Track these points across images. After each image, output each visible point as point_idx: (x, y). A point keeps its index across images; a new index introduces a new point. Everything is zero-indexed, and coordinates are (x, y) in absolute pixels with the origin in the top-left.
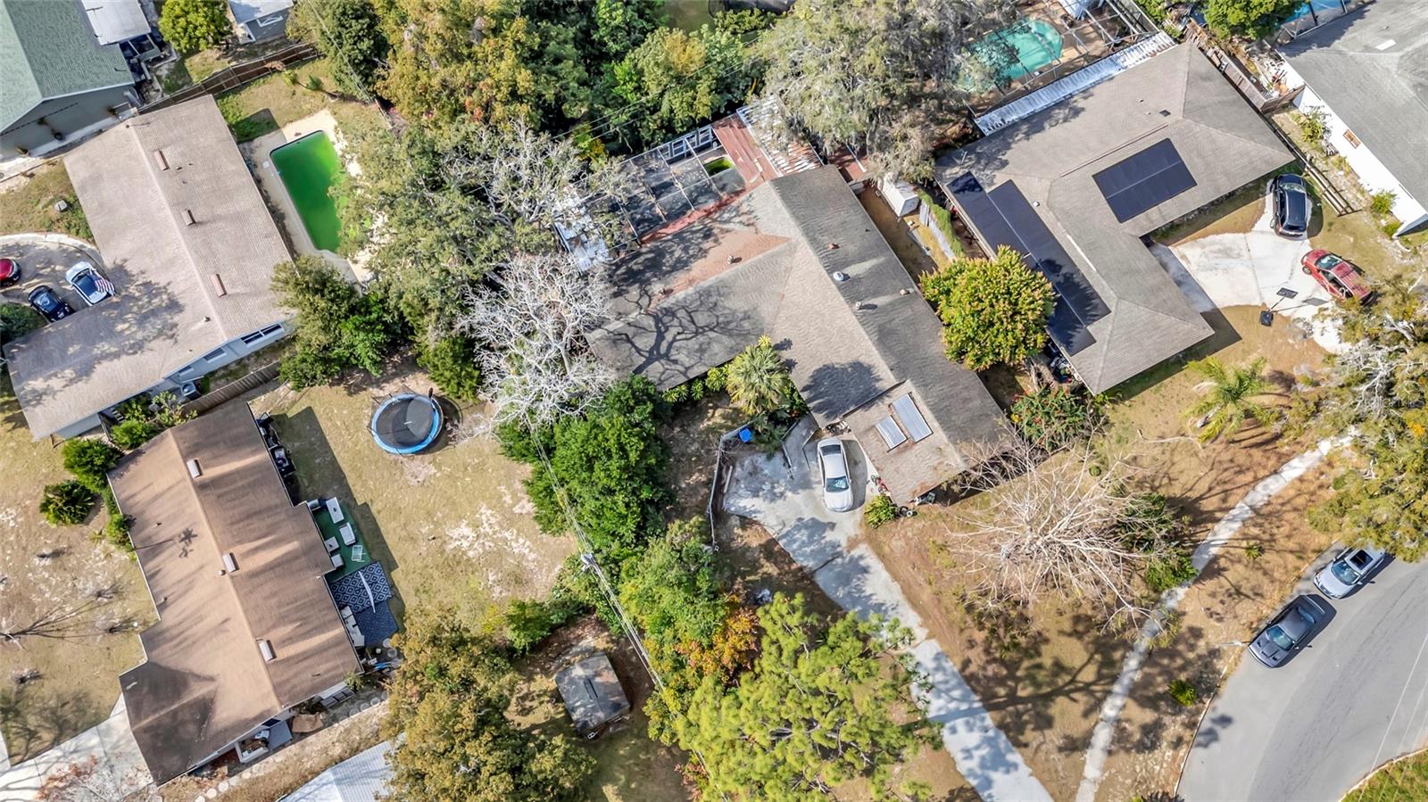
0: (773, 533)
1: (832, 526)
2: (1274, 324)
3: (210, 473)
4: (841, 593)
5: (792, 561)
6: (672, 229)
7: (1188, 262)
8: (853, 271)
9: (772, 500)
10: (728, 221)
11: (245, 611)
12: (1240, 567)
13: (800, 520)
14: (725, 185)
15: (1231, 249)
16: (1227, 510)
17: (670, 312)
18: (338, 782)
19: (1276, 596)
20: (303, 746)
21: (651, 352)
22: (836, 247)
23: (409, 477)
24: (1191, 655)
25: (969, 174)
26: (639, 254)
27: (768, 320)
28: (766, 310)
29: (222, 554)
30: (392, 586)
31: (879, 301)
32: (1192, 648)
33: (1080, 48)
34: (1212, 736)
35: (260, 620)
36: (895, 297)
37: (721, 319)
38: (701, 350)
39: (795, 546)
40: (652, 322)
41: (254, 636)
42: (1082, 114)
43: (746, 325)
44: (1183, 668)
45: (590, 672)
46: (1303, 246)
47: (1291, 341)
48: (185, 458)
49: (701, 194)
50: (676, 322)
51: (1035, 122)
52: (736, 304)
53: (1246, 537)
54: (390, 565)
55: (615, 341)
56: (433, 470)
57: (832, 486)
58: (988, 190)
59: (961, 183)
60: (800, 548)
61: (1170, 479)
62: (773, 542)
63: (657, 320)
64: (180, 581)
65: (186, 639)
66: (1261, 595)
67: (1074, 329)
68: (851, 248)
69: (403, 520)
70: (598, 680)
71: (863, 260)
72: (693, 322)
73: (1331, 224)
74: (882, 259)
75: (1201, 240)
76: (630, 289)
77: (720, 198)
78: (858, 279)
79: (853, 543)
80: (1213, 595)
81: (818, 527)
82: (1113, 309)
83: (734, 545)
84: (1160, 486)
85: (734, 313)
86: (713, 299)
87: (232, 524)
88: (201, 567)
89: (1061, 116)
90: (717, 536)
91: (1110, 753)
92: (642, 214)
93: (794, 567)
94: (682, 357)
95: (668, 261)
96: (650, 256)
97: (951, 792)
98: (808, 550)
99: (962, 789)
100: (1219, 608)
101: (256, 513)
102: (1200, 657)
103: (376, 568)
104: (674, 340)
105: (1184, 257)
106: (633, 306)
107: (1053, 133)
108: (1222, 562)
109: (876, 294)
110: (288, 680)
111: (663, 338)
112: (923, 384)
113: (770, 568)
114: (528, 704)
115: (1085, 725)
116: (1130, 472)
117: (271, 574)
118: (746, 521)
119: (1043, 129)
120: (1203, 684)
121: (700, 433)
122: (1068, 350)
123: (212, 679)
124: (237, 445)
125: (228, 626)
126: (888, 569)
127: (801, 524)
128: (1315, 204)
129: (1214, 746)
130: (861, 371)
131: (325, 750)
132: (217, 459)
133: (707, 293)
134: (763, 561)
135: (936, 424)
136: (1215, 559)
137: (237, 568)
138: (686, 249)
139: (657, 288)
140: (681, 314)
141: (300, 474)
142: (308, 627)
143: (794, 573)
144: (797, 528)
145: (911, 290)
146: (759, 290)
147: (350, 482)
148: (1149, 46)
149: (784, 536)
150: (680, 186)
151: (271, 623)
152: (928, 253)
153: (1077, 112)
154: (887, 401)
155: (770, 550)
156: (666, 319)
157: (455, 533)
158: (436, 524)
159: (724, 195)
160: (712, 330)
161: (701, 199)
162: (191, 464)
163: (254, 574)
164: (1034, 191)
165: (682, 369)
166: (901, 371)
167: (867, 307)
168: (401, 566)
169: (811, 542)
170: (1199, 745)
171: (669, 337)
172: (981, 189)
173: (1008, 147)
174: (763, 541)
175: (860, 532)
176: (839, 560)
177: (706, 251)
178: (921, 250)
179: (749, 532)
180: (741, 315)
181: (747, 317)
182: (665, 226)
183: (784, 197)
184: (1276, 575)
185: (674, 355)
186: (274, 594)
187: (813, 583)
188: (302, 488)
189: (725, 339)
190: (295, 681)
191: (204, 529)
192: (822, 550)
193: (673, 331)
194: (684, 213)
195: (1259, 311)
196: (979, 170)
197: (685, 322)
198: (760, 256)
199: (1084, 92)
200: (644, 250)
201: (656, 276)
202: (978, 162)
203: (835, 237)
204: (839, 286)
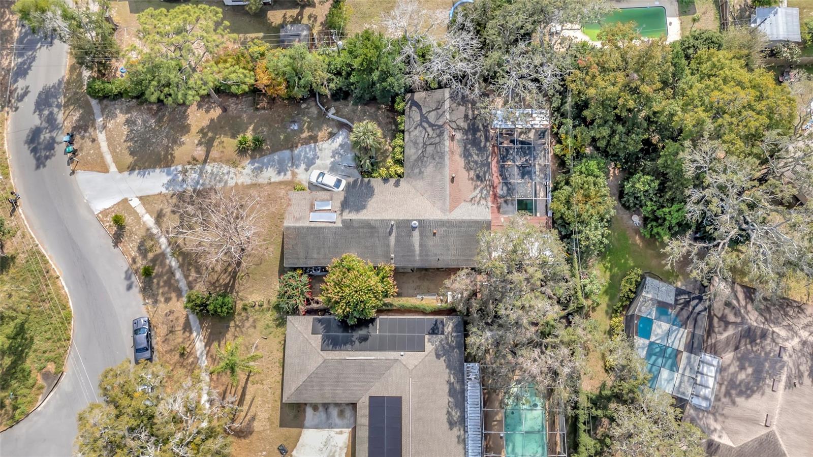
0: (320, 144)
1: (307, 170)
2: (277, 451)
4: (276, 157)
5: (302, 144)
6: (494, 164)
8: (416, 234)
9: (333, 152)
10: (481, 191)
12: (180, 340)
13: (318, 158)
14: (508, 204)
16: (207, 354)
17: (441, 134)
19: (161, 349)
21: (426, 118)
22: (435, 234)
24: (161, 291)
25: (443, 333)
26: (487, 139)
27: (414, 183)
28: (420, 184)
31: (392, 238)
32: (163, 294)
34: (128, 278)
36: (392, 251)
37: (425, 159)
38: (415, 143)
39: (308, 149)
40: (440, 123)
42: (447, 426)
43: (417, 171)
44: (158, 284)
45: (302, 38)
47: (264, 453)
49: (509, 189)
50: (435, 135)
51: (458, 396)
52: (429, 170)
53: (190, 354)
55: (439, 102)
57: (322, 174)
58: (427, 337)
59: (440, 326)
60: (306, 151)
61: (236, 337)
62: (316, 141)
63: (440, 127)
66: (163, 342)
67: (325, 328)
68: (430, 243)
70: (297, 40)
71: (421, 245)
72: (431, 144)
74: (417, 257)
76: (466, 124)
77: (500, 198)
78: (410, 235)
79: (294, 174)
80: (177, 319)
81: (310, 163)
82: (322, 353)
83: (325, 125)
84: (236, 330)
85: (426, 167)
86: (437, 159)
89: (453, 413)
90: (333, 120)
91: (148, 229)
92: (512, 154)
93: (299, 145)
94: (416, 132)
95: (473, 151)
96: (482, 144)
97: (174, 157)
98: (303, 154)
99: (173, 162)
100: (171, 318)
102: (158, 294)
104: (426, 131)
106: (454, 119)
107: (444, 399)
108: (187, 334)
109: (397, 240)
111: (430, 126)
112: (336, 232)
113: (306, 134)
114: (312, 19)
115: (164, 227)
116: (251, 320)
118: (332, 135)
119: (450, 395)
120: (148, 290)
122: (318, 319)
126: (274, 183)
127: (316, 157)
129: (123, 276)
130: (360, 208)
133: (442, 157)
134: (310, 133)
135: (313, 225)
136: (191, 333)
138: (476, 162)
139: (459, 136)
140: (437, 140)
143: (297, 144)
144: (315, 155)
145: (393, 262)
146: (431, 184)
149: (315, 147)
150: (519, 181)
153: (451, 424)
155: (314, 139)
156: (438, 131)
159: (501, 200)
160: (422, 152)
161: (505, 188)
164: (411, 359)
165: (411, 130)
166: (347, 224)
167: (391, 230)
169: (305, 157)
170: (128, 269)
171: (429, 130)
172: (429, 334)
173: (448, 366)
174: (319, 138)
175: (297, 180)
176: (290, 165)
177: (468, 170)
179: (326, 134)
180: (423, 170)
181: (421, 172)
182: (498, 162)
184: (168, 356)
185: (419, 129)
187: (288, 149)
189: (414, 158)
192: (299, 159)
193: (431, 132)
194: (501, 175)
195: (289, 449)
196: (442, 340)
197: (432, 140)
198: (448, 192)
199: (464, 440)
200: (488, 144)
201: (467, 139)
202: (448, 343)
203: (441, 238)
204: (409, 221)
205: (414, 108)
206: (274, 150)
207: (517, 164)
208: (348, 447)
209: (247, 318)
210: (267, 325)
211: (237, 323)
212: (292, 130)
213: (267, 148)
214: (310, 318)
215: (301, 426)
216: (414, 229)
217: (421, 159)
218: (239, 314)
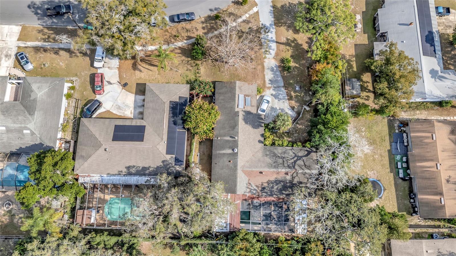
0: (287, 101)
1: (272, 95)
2: (125, 82)
3: (437, 198)
4: (279, 79)
5: (287, 92)
6: (273, 199)
7: (131, 111)
8: (230, 151)
9: (283, 109)
10: (255, 190)
11: (437, 150)
12: (183, 35)
13: (279, 101)
14: (247, 205)
15: (117, 108)
16: (175, 48)
17: (289, 167)
18: (425, 94)
19: (179, 26)
20: (426, 117)
21: (300, 159)
22: (230, 161)
23: (376, 174)
24: (208, 25)
25: (175, 165)
26: (287, 195)
27: (261, 151)
28: (260, 155)
29: (440, 170)
30: (391, 145)
31: (228, 138)
32: (207, 26)
33: (102, 198)
34: (216, 9)
35: (433, 146)
36: (222, 138)
37: (275, 158)
38: (285, 153)
40: (296, 167)
41: (436, 142)
42: (128, 166)
43: (268, 153)
44: (212, 23)
45: (352, 91)
46: (98, 97)
47: (125, 76)
48: (444, 206)
49: (257, 206)
50: (289, 164)
51: (142, 172)
52: (268, 160)
53: (176, 40)
54: (389, 151)
55: (310, 167)
56: (368, 172)
57: (268, 102)
58: (174, 156)
59: (179, 163)
60: (283, 94)
61: (183, 61)
63: (294, 167)
64: (452, 170)
65: (454, 153)
66: (183, 27)
67: (182, 103)
68: (226, 159)
69: (382, 162)
70: (350, 88)
71: (224, 154)
72: (283, 161)
73: (85, 100)
74: (218, 152)
75: (122, 115)
76: (296, 182)
77: (252, 201)
78: (230, 148)
79: (269, 88)
80: (194, 33)
81: (276, 96)
82: (169, 101)
83: (299, 104)
84: (186, 61)
85: (270, 158)
86: (274, 164)
87: (434, 178)
88: (446, 170)
89: (134, 169)
90: (302, 109)
91: (240, 17)
92: (278, 210)
93: (287, 91)
94: (291, 153)
95: (280, 186)
96: (284, 192)
97: (280, 27)
98: (281, 93)
99: (277, 26)
100: (194, 30)
101: (426, 179)
102: (206, 23)
103: (393, 153)
104: (291, 159)
105: (131, 113)
106: (299, 175)
107: (141, 164)
108: (186, 38)
109: (227, 141)
110: (430, 127)
111: (294, 161)
112: (233, 108)
113: (293, 94)
114: (366, 98)
115: (242, 24)
116: (191, 68)
117: (427, 158)
118: (293, 108)
119: (143, 168)
120: (209, 18)
121: (292, 138)
122: (187, 100)
123: (449, 139)
124: (427, 204)
125: (443, 150)
126: (265, 78)
127: (279, 99)
128: (84, 108)
129: (217, 7)
130: (246, 121)
131: (421, 114)
132: (435, 201)
133: (275, 167)
134: (294, 97)
135: (237, 96)
136: (186, 40)
137: (437, 164)
138: (273, 187)
139: (289, 177)
140: (286, 165)
141: (407, 192)
142: (420, 139)
143: (287, 89)
144: (281, 99)
145: (216, 138)
146: (259, 161)
147: (393, 182)
148: (87, 179)
149: (285, 99)
150: (261, 213)
151: (431, 144)
152: (199, 154)
153: (128, 168)
154: (244, 110)
155: (290, 98)
156: (291, 166)
157: (369, 151)
158: (373, 156)
159: (250, 201)
160: (279, 157)
161: (257, 204)
162: (443, 203)
163: (432, 160)
164: (162, 147)
165: (293, 150)
166: (237, 114)
167: (233, 137)
168: (386, 150)
169: (280, 94)
170: (220, 9)
171: (293, 161)
172: (176, 157)
173: (158, 167)
174: (291, 101)
175: (266, 89)
176: (275, 86)
177: (267, 182)
178: (200, 156)
179: (293, 105)
180: (268, 156)
181: (267, 155)
182: (273, 201)
183: (236, 186)
184: (176, 30)
185: (293, 155)
186: (428, 152)
187: (284, 85)
188: (408, 187)
189: (276, 152)
190: (428, 126)
191: (444, 181)
192: (278, 90)
193: (291, 161)
194: (265, 202)
195: (125, 88)
196: (172, 164)
197: (286, 162)
198: (254, 170)
199: (120, 174)
200: (284, 196)
201: (287, 182)
202: (170, 167)
203: (228, 165)
204: (237, 147)
205: (306, 152)
206: (283, 77)
207: (272, 213)
208: (124, 116)
209: (192, 66)
210: (188, 76)
211: (190, 62)
212: (296, 87)
213: (285, 74)
214: (188, 96)
215: (136, 94)
216: (233, 150)
217: (275, 155)
218: (194, 63)
